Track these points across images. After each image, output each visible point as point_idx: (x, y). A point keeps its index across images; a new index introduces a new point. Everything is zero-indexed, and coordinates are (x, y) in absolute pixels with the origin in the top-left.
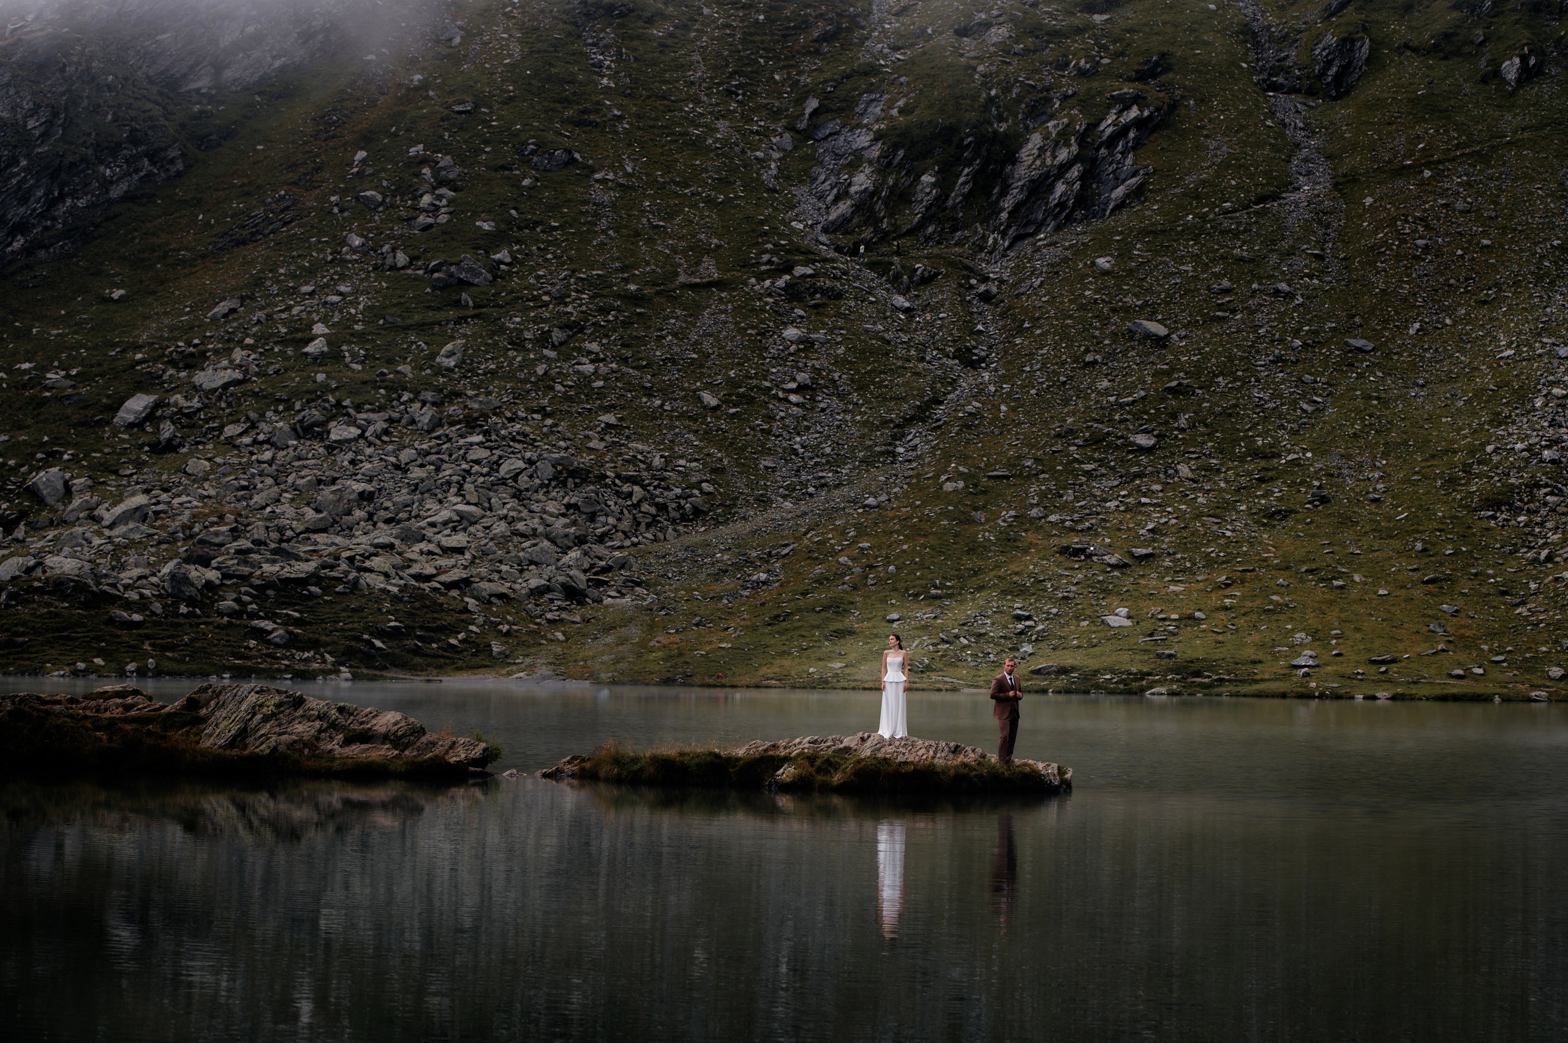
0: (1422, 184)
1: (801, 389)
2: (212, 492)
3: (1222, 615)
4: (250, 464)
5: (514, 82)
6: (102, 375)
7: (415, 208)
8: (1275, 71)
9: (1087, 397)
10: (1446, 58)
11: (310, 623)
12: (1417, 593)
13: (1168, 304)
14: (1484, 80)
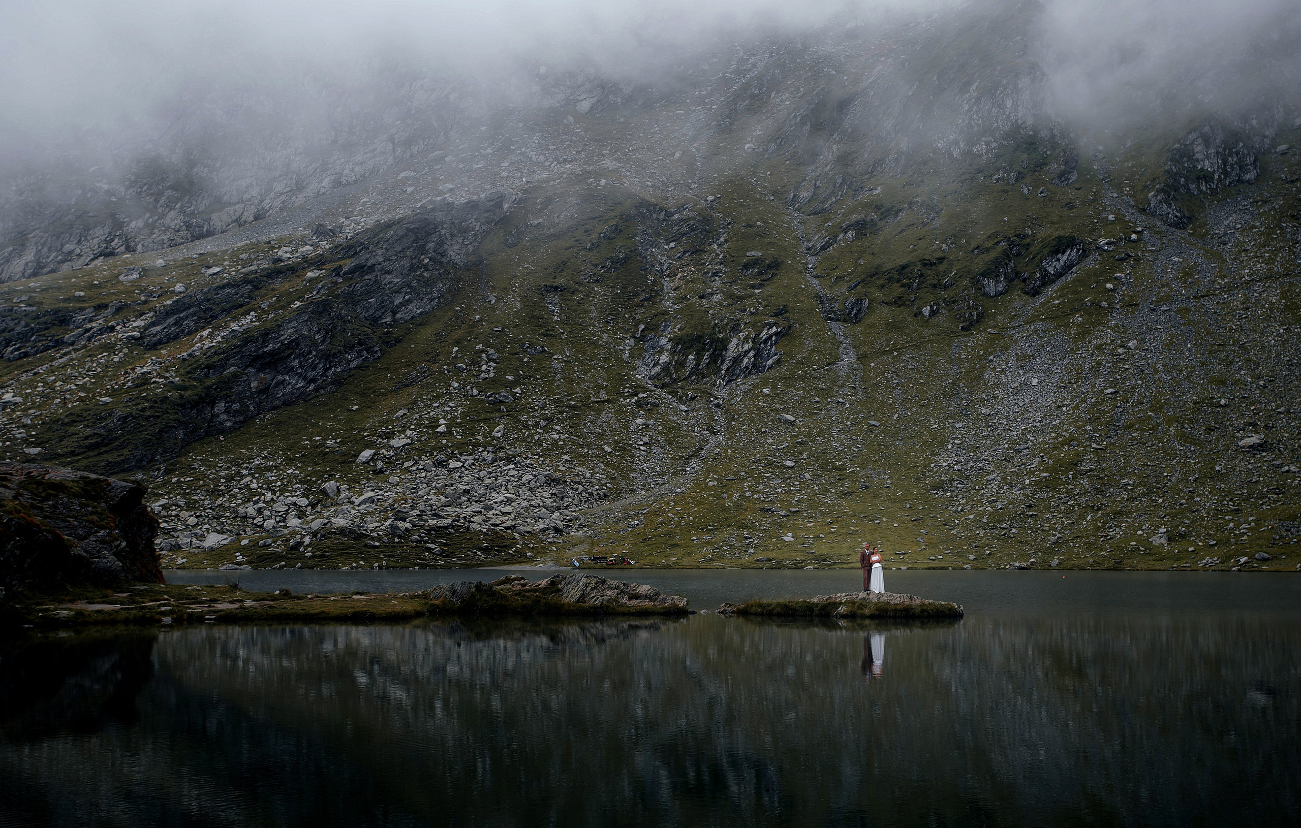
0: (893, 357)
1: (645, 444)
2: (401, 491)
3: (831, 535)
4: (416, 479)
5: (518, 319)
6: (351, 442)
7: (479, 371)
8: (829, 312)
9: (763, 446)
10: (899, 307)
11: (450, 545)
12: (910, 525)
13: (794, 407)
14: (915, 315)
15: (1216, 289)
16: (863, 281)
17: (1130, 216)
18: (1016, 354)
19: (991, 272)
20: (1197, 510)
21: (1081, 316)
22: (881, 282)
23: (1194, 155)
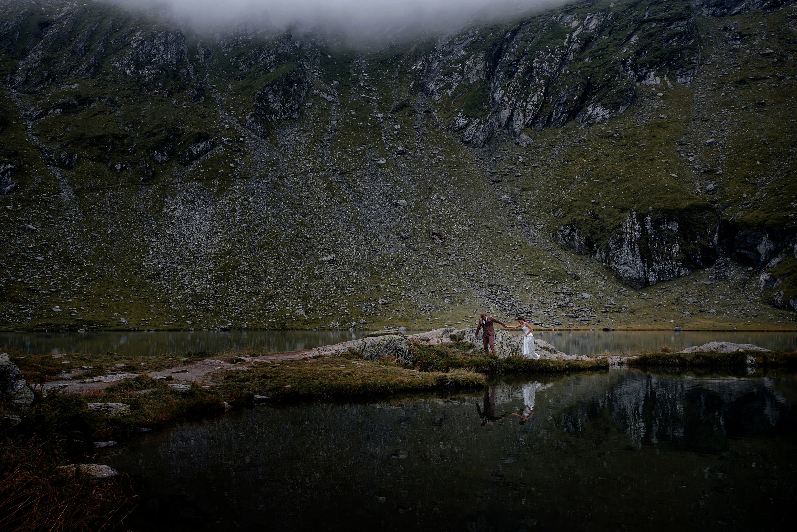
0: (100, 194)
3: (89, 308)
8: (49, 160)
9: (14, 246)
12: (141, 302)
14: (111, 169)
15: (289, 174)
16: (72, 142)
17: (237, 127)
18: (182, 199)
19: (159, 147)
20: (314, 296)
21: (218, 181)
22: (85, 145)
23: (268, 99)
